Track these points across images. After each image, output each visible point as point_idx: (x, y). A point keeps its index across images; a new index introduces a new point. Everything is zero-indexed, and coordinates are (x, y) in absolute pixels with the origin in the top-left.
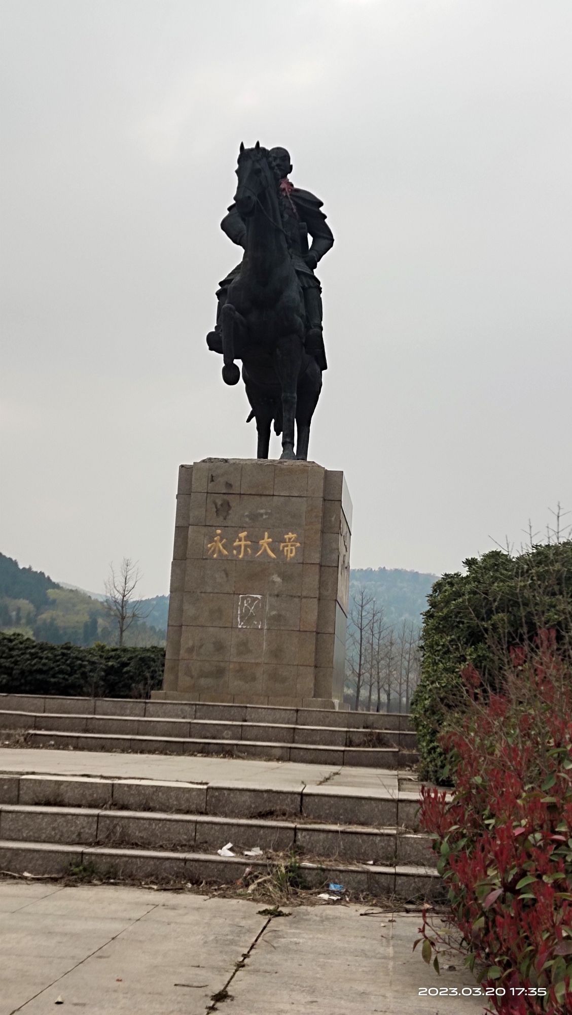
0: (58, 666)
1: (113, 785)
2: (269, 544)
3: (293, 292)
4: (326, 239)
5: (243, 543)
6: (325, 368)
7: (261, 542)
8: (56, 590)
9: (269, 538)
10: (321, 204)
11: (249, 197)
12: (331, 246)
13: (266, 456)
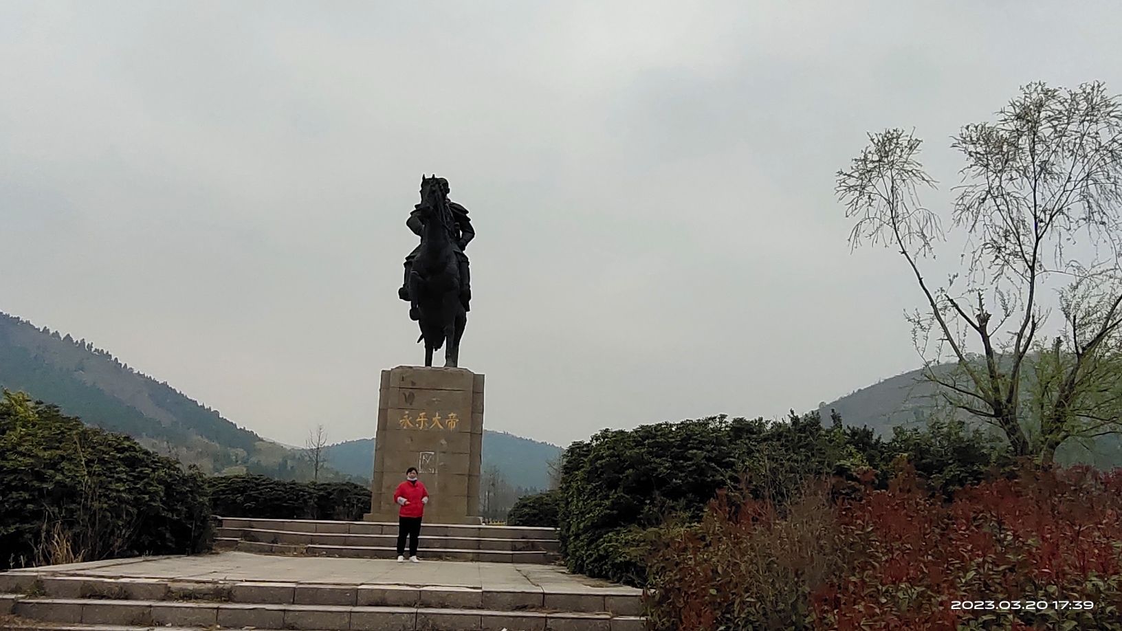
0: (288, 495)
1: (420, 591)
2: (438, 419)
3: (453, 264)
4: (470, 233)
5: (422, 419)
6: (469, 310)
7: (434, 419)
8: (261, 442)
9: (439, 416)
10: (467, 212)
11: (429, 207)
12: (473, 237)
13: (430, 365)
